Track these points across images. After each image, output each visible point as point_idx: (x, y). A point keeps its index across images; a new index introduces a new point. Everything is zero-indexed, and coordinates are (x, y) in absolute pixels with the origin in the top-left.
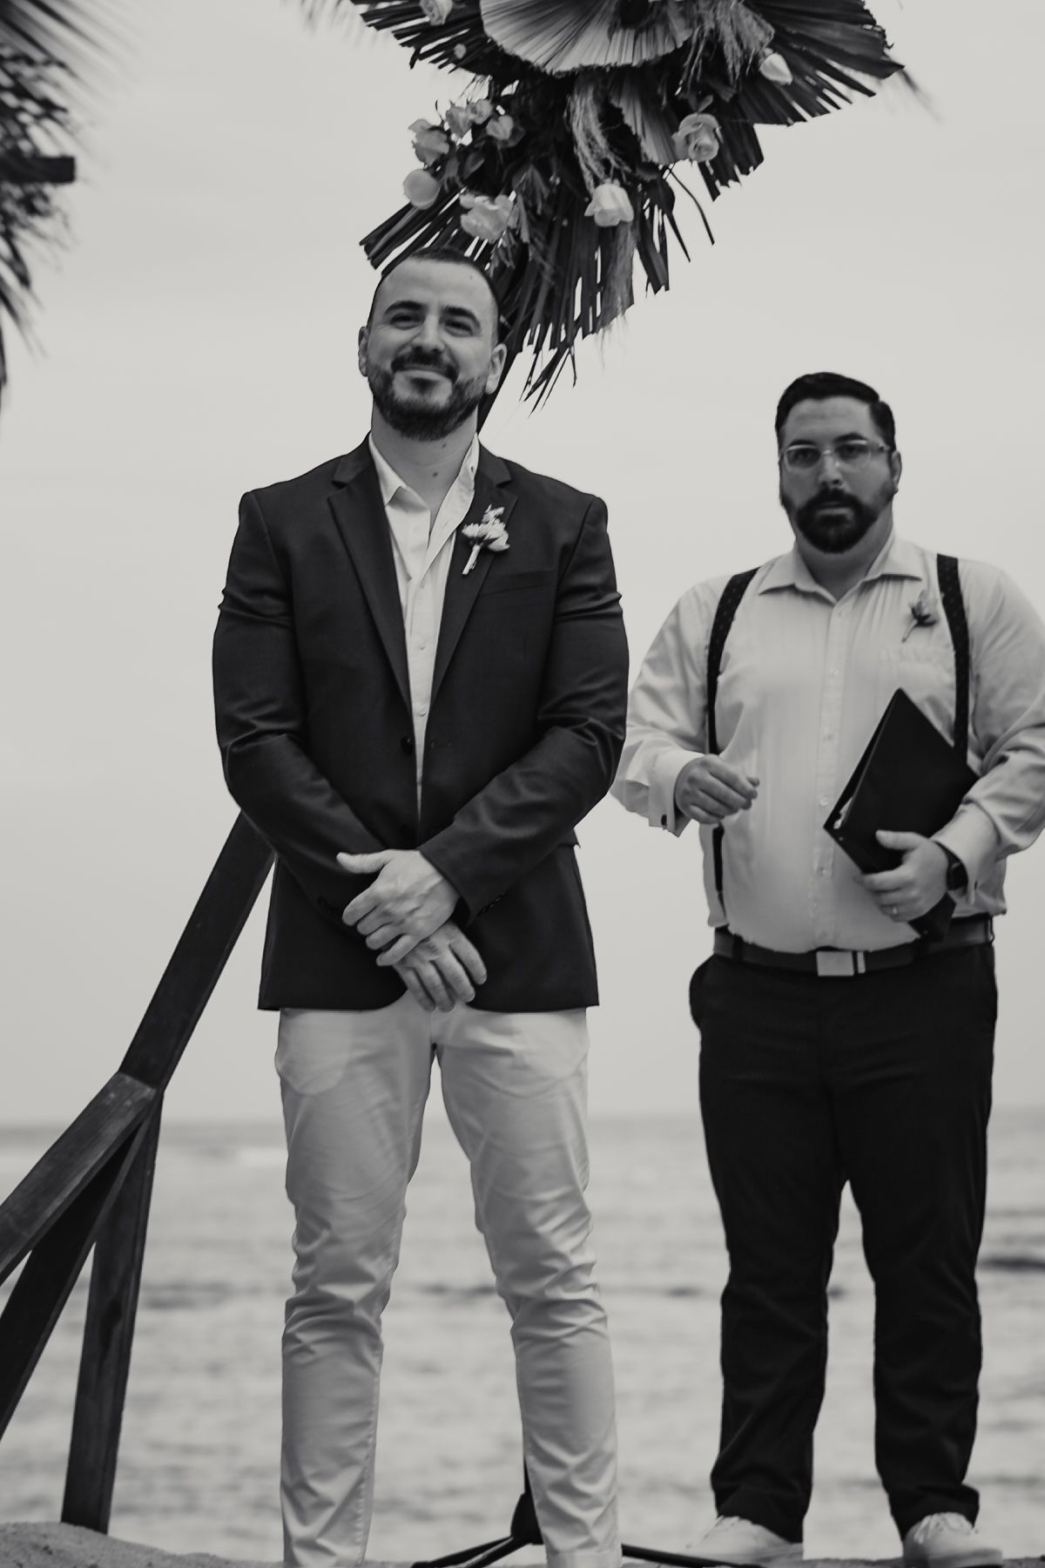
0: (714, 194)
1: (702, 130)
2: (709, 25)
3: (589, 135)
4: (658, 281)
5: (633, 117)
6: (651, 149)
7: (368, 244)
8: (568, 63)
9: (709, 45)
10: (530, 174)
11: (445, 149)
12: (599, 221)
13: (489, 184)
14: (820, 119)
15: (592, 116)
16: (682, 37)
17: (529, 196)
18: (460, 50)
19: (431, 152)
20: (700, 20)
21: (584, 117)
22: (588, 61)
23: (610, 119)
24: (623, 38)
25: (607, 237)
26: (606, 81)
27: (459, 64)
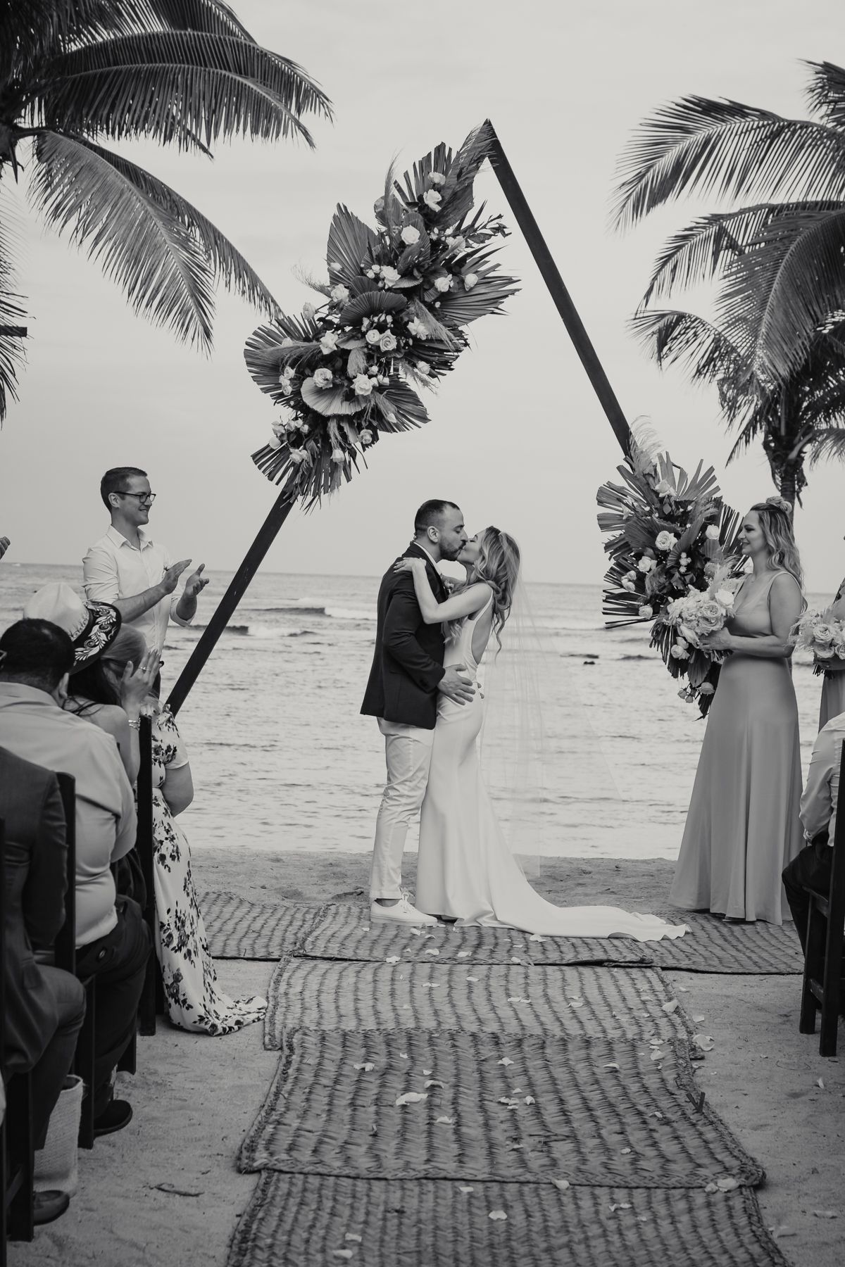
0: (364, 450)
1: (366, 434)
2: (373, 403)
3: (335, 434)
4: (349, 479)
5: (347, 429)
6: (351, 438)
7: (254, 456)
8: (329, 413)
9: (372, 409)
10: (312, 443)
11: (284, 432)
12: (334, 461)
13: (296, 444)
14: (402, 433)
15: (336, 429)
16: (363, 406)
17: (312, 450)
18: (292, 403)
19: (279, 431)
20: (370, 401)
21: (333, 428)
22: (336, 412)
23: (341, 429)
24: (346, 404)
25: (335, 466)
26: (340, 418)
27: (290, 406)
